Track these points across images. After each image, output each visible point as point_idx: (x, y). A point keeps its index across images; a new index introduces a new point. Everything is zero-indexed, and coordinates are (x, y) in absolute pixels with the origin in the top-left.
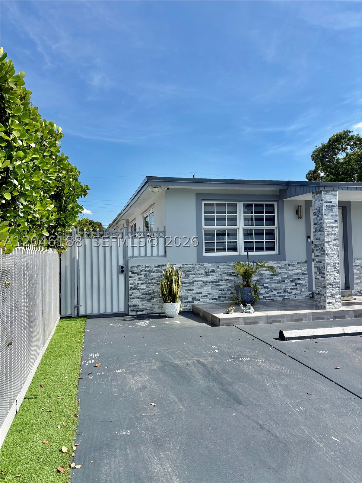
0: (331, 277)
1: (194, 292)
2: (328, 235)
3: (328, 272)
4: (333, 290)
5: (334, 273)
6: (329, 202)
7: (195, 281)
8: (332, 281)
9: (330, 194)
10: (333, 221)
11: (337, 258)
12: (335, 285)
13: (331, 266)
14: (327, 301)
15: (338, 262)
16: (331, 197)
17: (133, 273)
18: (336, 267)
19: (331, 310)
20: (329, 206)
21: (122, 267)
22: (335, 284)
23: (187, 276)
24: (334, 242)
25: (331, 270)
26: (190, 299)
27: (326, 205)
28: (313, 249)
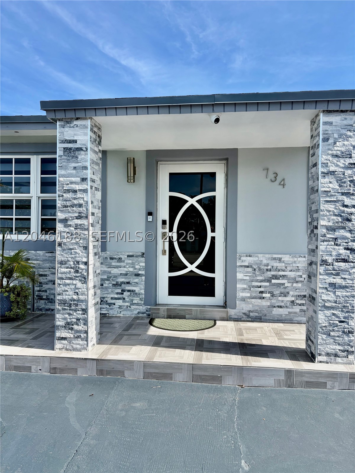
0: (66, 289)
2: (66, 206)
3: (62, 279)
4: (70, 314)
5: (74, 282)
8: (70, 297)
9: (72, 125)
10: (78, 179)
11: (82, 252)
12: (77, 305)
13: (67, 268)
15: (85, 260)
16: (76, 132)
18: (80, 271)
20: (70, 149)
22: (75, 302)
24: (79, 222)
25: (68, 276)
27: (64, 148)
28: (164, 234)
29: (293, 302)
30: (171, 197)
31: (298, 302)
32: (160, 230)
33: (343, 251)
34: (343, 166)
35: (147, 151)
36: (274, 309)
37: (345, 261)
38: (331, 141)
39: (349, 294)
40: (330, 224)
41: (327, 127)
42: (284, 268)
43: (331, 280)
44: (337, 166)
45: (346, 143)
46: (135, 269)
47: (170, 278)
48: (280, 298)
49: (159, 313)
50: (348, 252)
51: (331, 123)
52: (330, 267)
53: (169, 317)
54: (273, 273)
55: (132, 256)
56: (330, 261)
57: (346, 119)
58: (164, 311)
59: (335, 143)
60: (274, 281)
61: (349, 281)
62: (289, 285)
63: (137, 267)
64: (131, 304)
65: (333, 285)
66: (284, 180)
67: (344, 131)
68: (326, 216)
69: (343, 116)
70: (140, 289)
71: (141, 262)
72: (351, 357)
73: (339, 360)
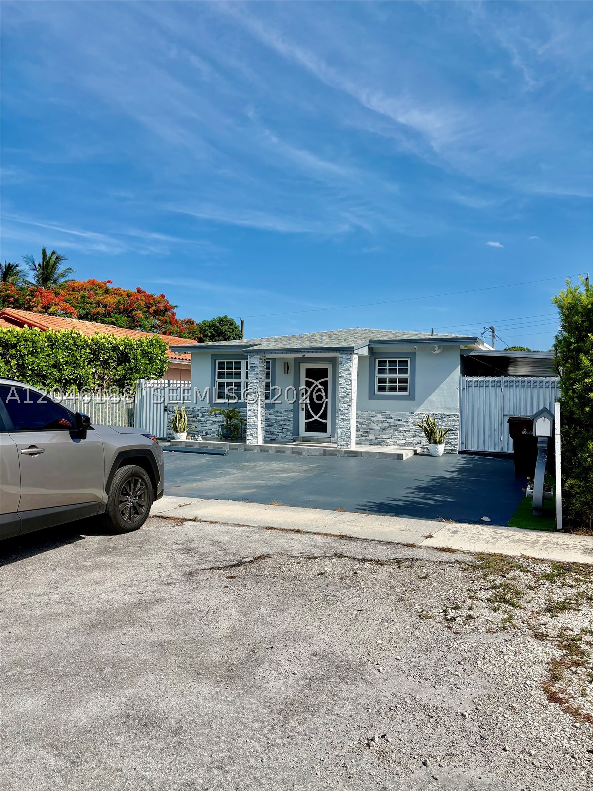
0: (251, 420)
1: (207, 428)
3: (249, 416)
4: (252, 430)
5: (253, 418)
6: (252, 364)
7: (208, 420)
8: (252, 423)
9: (253, 358)
10: (255, 378)
13: (251, 412)
14: (247, 438)
16: (255, 360)
17: (170, 411)
18: (256, 413)
19: (249, 444)
21: (166, 407)
22: (254, 425)
23: (203, 416)
25: (251, 415)
26: (204, 433)
29: (362, 435)
30: (306, 381)
31: (364, 434)
33: (346, 406)
34: (347, 374)
35: (294, 358)
37: (347, 410)
38: (343, 364)
39: (347, 422)
40: (342, 395)
41: (341, 359)
43: (342, 417)
44: (345, 374)
45: (348, 365)
47: (306, 422)
49: (297, 440)
50: (348, 406)
51: (342, 358)
52: (342, 412)
53: (303, 441)
55: (287, 411)
56: (342, 410)
58: (299, 438)
61: (347, 417)
62: (360, 426)
63: (289, 416)
64: (286, 435)
65: (343, 419)
67: (347, 361)
68: (341, 392)
69: (347, 355)
70: (290, 428)
71: (291, 414)
72: (349, 446)
73: (345, 447)
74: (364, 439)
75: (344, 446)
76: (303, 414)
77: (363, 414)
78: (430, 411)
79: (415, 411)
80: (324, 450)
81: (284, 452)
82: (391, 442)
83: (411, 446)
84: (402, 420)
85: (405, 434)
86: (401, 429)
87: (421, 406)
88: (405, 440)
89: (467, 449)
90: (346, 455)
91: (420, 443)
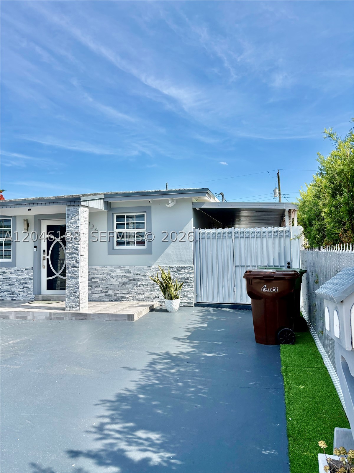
28: (44, 257)
29: (101, 291)
31: (104, 290)
32: (42, 255)
33: (75, 263)
34: (74, 227)
35: (34, 215)
36: (93, 295)
37: (76, 267)
38: (70, 217)
39: (77, 281)
40: (70, 252)
41: (69, 212)
42: (97, 273)
44: (72, 227)
45: (75, 218)
46: (29, 276)
47: (47, 280)
48: (95, 289)
49: (39, 298)
50: (77, 263)
51: (70, 210)
52: (70, 270)
53: (44, 300)
54: (92, 276)
55: (28, 269)
56: (70, 267)
57: (75, 208)
58: (41, 297)
59: (71, 218)
60: (93, 280)
61: (77, 276)
62: (100, 282)
63: (30, 275)
64: (27, 294)
65: (71, 277)
66: (97, 228)
67: (74, 213)
68: (69, 248)
69: (74, 207)
70: (31, 286)
71: (32, 272)
72: (78, 308)
73: (74, 309)
74: (104, 295)
75: (73, 307)
76: (44, 272)
77: (102, 270)
78: (166, 264)
79: (153, 264)
80: (50, 313)
81: (7, 317)
82: (130, 297)
83: (149, 301)
84: (140, 274)
85: (143, 288)
86: (139, 283)
87: (159, 259)
88: (144, 294)
89: (202, 301)
90: (74, 318)
91: (158, 297)
